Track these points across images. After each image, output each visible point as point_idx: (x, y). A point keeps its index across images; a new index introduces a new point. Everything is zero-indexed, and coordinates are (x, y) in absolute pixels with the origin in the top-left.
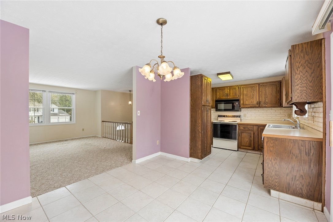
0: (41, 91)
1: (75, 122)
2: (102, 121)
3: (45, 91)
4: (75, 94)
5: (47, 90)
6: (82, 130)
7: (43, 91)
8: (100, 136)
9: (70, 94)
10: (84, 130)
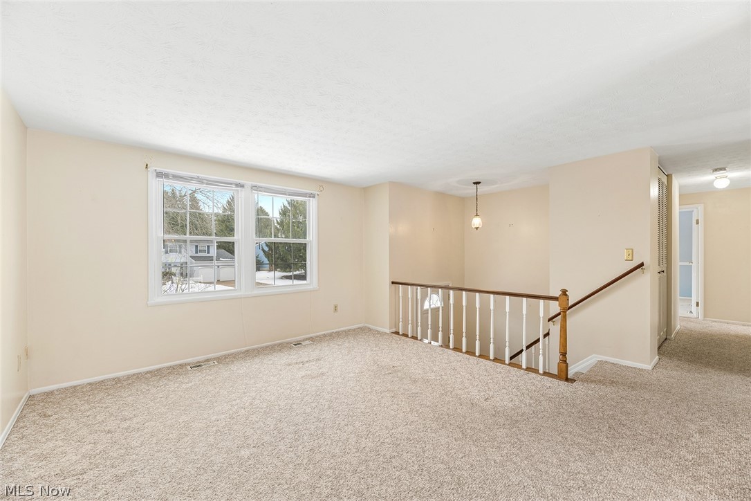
0: (231, 184)
1: (315, 285)
2: (393, 283)
3: (242, 186)
4: (316, 196)
5: (248, 183)
6: (333, 307)
7: (238, 185)
8: (388, 331)
9: (304, 195)
10: (339, 308)
